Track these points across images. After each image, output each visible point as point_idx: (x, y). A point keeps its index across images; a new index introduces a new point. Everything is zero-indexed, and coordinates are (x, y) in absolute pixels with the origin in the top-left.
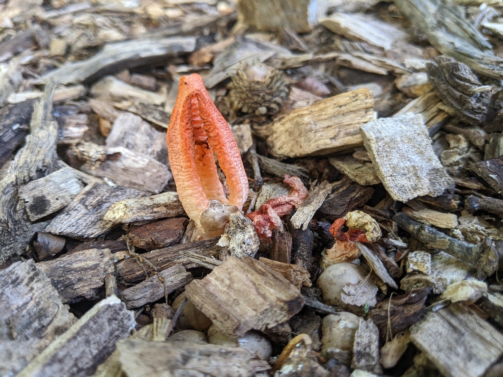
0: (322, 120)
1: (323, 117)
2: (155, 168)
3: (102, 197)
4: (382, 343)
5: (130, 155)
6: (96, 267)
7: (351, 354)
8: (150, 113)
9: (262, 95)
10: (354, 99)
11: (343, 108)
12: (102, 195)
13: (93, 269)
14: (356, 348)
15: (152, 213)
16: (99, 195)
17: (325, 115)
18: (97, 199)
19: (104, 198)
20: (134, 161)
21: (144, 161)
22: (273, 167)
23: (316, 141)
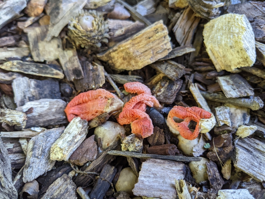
0: (141, 48)
1: (141, 46)
2: (55, 105)
3: (42, 147)
4: (220, 169)
5: (37, 105)
6: (67, 190)
7: (208, 182)
8: (29, 69)
9: (96, 38)
10: (156, 32)
11: (151, 39)
12: (42, 146)
13: (67, 192)
14: (209, 178)
15: (75, 144)
16: (40, 146)
17: (142, 45)
18: (40, 150)
19: (44, 147)
20: (41, 107)
21: (47, 104)
22: (121, 81)
23: (142, 62)
